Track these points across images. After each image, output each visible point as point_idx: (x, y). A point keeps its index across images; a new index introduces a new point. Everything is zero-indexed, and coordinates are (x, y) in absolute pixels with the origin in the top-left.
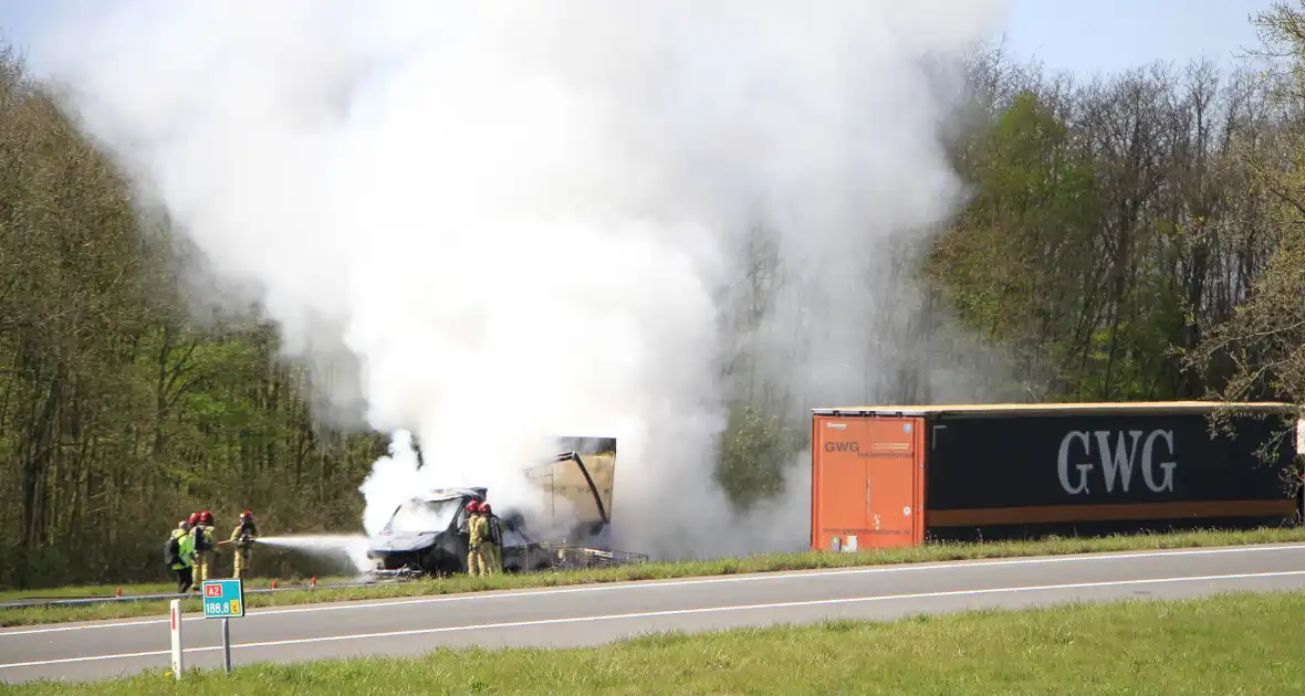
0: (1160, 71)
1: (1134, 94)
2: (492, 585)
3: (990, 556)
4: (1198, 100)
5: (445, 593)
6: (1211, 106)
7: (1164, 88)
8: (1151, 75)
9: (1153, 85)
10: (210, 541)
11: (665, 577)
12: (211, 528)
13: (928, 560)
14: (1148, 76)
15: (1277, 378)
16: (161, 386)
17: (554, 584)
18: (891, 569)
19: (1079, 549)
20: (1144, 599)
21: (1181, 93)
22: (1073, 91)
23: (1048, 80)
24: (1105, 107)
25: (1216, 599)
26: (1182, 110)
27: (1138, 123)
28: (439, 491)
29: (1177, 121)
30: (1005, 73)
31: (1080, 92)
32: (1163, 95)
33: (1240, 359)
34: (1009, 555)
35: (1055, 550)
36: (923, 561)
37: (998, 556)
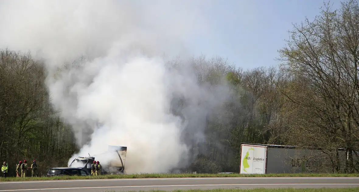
0: (262, 69)
1: (256, 74)
2: (71, 178)
3: (202, 177)
4: (271, 76)
5: (59, 179)
6: (274, 78)
7: (263, 73)
8: (261, 70)
9: (261, 72)
10: (26, 167)
11: (117, 178)
12: (26, 164)
13: (186, 177)
14: (260, 70)
15: (281, 138)
16: (20, 130)
17: (88, 179)
18: (176, 179)
19: (225, 176)
20: (237, 189)
21: (267, 74)
22: (242, 72)
23: (237, 69)
24: (250, 76)
25: (255, 190)
26: (267, 78)
27: (257, 81)
28: (83, 158)
29: (266, 80)
30: (227, 67)
31: (244, 73)
32: (263, 74)
33: (272, 133)
34: (207, 177)
35: (218, 176)
36: (185, 177)
37: (204, 177)
